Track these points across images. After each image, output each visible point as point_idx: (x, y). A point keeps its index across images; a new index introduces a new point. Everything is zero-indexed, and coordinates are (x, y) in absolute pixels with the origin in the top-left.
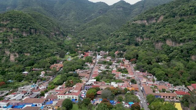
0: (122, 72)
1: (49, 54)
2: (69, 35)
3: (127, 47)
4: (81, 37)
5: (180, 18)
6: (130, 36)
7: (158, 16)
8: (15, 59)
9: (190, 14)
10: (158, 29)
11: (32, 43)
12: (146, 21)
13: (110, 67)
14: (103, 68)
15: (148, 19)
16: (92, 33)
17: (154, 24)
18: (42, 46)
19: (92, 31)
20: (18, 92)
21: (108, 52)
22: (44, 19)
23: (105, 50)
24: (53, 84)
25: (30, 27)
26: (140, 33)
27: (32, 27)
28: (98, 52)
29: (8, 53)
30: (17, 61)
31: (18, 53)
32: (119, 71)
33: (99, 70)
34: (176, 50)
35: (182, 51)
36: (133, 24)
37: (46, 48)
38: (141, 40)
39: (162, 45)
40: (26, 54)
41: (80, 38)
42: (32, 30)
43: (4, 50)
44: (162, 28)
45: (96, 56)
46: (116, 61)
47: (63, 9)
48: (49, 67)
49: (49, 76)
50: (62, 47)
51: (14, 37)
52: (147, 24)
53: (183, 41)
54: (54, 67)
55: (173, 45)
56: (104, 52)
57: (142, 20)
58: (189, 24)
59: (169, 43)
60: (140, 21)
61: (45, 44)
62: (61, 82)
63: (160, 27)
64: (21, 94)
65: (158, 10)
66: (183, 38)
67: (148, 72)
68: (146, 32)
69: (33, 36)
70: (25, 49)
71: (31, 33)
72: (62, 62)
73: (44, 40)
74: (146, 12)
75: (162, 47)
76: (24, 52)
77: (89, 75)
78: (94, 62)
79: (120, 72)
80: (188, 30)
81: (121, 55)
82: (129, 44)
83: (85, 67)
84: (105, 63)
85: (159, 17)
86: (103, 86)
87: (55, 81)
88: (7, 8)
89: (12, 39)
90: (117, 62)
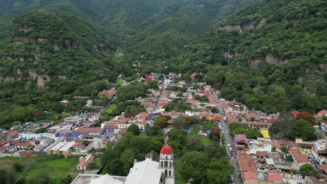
0: (201, 101)
1: (93, 77)
2: (119, 48)
3: (209, 67)
4: (138, 52)
5: (287, 23)
6: (213, 50)
7: (258, 19)
8: (45, 84)
9: (303, 17)
10: (255, 39)
11: (67, 61)
12: (239, 27)
13: (184, 94)
14: (173, 95)
15: (243, 24)
16: (156, 46)
17: (251, 31)
18: (82, 65)
19: (155, 42)
20: (64, 123)
21: (180, 74)
22: (81, 23)
23: (176, 71)
24: (107, 115)
25: (63, 36)
26: (230, 45)
27: (65, 36)
28: (166, 74)
29: (33, 75)
30: (48, 87)
31: (49, 75)
32: (197, 99)
33: (168, 98)
34: (277, 70)
35: (286, 71)
36: (220, 32)
37: (88, 69)
38: (230, 56)
39: (260, 64)
40: (60, 77)
41: (136, 53)
42: (67, 42)
43: (28, 71)
44: (262, 38)
45: (163, 80)
46: (192, 87)
47: (106, 7)
48: (96, 95)
49: (100, 105)
50: (111, 67)
51: (41, 52)
52: (241, 31)
53: (288, 57)
54: (103, 95)
55: (275, 63)
56: (175, 74)
57: (233, 25)
58: (298, 32)
59: (269, 59)
60: (230, 27)
61: (87, 62)
62: (118, 112)
63: (259, 37)
64: (68, 125)
65: (258, 9)
66: (288, 52)
67: (236, 100)
68: (239, 43)
69: (69, 50)
70: (59, 70)
71: (65, 46)
72: (114, 89)
73: (85, 56)
74: (240, 13)
75: (259, 66)
76: (57, 74)
77: (154, 104)
78: (160, 87)
79: (198, 101)
80: (297, 41)
81: (199, 78)
82: (212, 62)
83: (148, 95)
84: (176, 89)
85: (259, 21)
86: (174, 116)
87: (110, 111)
88: (15, 5)
89: (38, 54)
90: (194, 89)
